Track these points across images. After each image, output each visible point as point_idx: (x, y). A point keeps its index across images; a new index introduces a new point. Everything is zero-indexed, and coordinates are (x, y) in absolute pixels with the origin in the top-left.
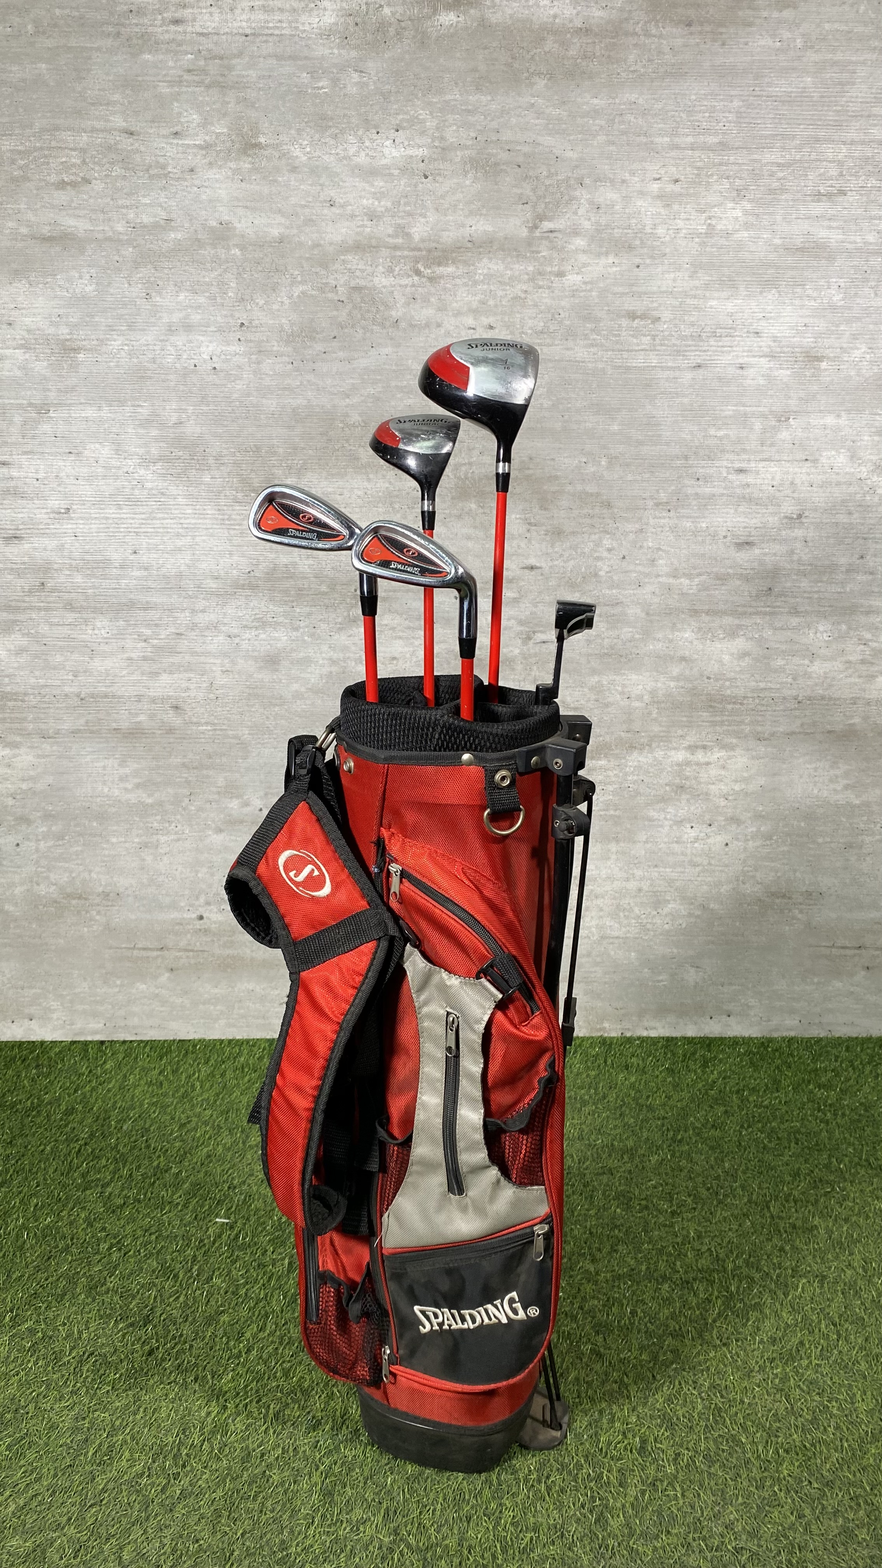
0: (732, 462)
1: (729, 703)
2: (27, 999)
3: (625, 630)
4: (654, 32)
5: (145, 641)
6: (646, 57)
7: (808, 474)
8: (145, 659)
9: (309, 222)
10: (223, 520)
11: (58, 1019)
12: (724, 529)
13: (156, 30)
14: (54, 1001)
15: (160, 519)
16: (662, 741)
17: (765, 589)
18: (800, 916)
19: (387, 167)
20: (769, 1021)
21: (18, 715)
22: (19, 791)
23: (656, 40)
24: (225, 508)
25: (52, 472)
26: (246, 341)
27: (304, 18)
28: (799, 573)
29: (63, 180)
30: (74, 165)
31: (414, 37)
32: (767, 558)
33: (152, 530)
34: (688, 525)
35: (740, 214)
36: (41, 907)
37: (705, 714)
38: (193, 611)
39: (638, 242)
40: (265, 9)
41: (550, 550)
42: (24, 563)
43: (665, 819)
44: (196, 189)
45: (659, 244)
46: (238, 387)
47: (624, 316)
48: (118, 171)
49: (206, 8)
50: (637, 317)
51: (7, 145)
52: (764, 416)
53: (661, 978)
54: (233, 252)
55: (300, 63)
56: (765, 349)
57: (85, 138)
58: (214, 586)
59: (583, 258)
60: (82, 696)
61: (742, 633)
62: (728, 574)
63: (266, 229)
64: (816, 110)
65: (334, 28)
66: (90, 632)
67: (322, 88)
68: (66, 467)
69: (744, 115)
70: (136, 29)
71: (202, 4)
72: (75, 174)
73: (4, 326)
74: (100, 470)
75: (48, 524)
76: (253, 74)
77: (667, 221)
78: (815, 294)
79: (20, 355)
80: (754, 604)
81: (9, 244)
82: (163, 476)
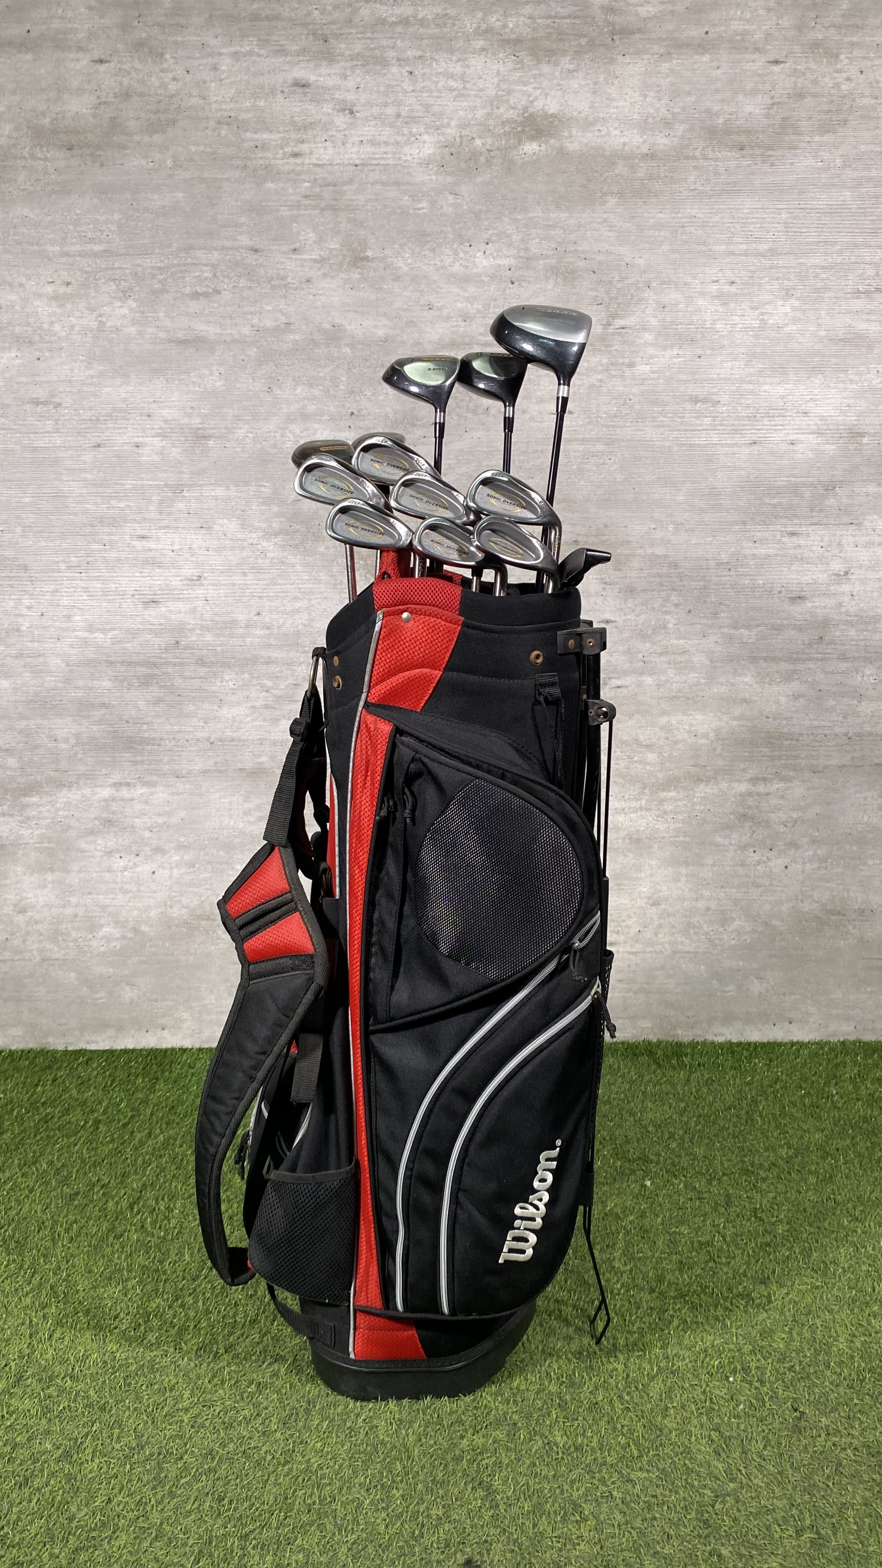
0: (785, 525)
1: (786, 740)
2: (161, 1011)
3: (691, 675)
4: (710, 156)
6: (704, 177)
7: (854, 536)
8: (266, 707)
9: (411, 323)
10: (335, 584)
11: (188, 1028)
12: (779, 585)
13: (278, 162)
14: (184, 1012)
15: (280, 584)
16: (726, 774)
17: (817, 638)
18: (853, 931)
19: (479, 275)
20: (827, 1027)
21: (154, 758)
22: (155, 825)
23: (713, 163)
24: (337, 574)
25: (186, 545)
26: (357, 428)
27: (406, 149)
28: (847, 623)
29: (197, 292)
30: (206, 278)
31: (502, 164)
32: (818, 610)
33: (274, 594)
34: (747, 582)
35: (789, 310)
36: (174, 928)
37: (764, 749)
39: (699, 336)
40: (373, 143)
41: (624, 606)
42: (161, 624)
43: (731, 844)
44: (311, 297)
45: (717, 337)
47: (687, 401)
48: (243, 282)
49: (321, 142)
50: (700, 401)
51: (148, 262)
52: (813, 485)
53: (728, 989)
54: (344, 351)
55: (402, 188)
56: (813, 427)
57: (216, 255)
59: (651, 351)
60: (212, 740)
61: (796, 677)
62: (783, 625)
63: (372, 330)
64: (855, 220)
65: (432, 158)
66: (218, 684)
67: (422, 208)
68: (198, 540)
69: (791, 225)
70: (261, 162)
71: (318, 139)
72: (207, 286)
73: (144, 418)
74: (228, 542)
75: (183, 590)
76: (362, 198)
77: (725, 317)
78: (856, 378)
79: (157, 442)
80: (807, 651)
81: (149, 347)
82: (283, 546)
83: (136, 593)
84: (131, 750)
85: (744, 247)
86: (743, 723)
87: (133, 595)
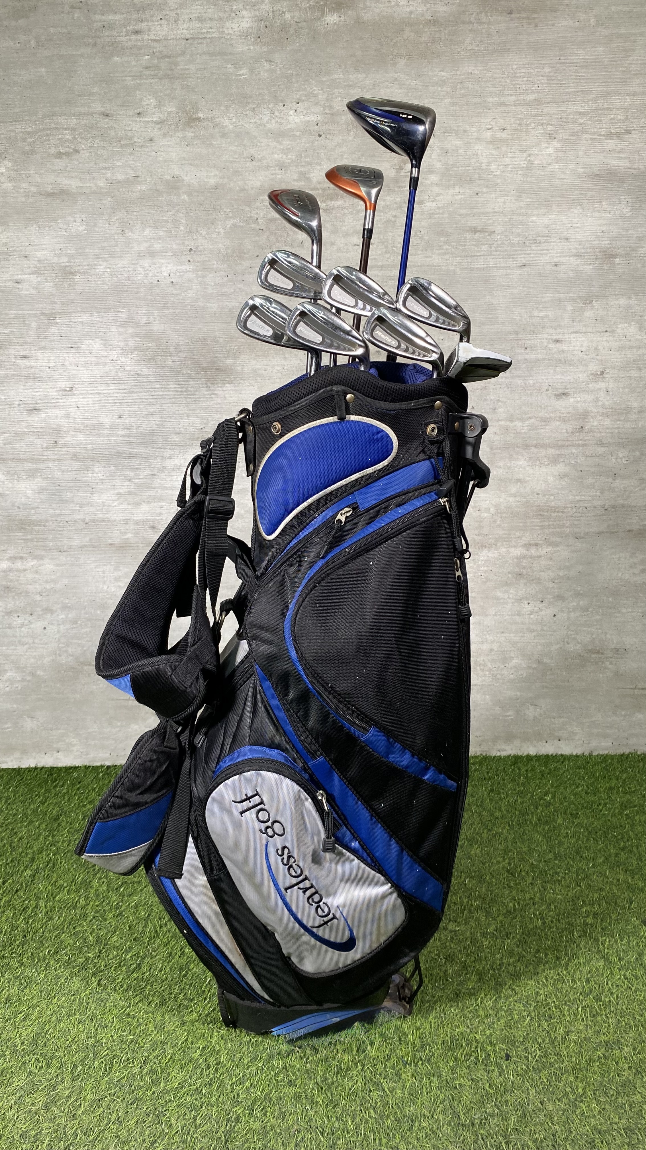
0: (551, 335)
1: (554, 512)
2: (55, 737)
4: (484, 20)
5: (130, 480)
6: (479, 39)
7: (608, 342)
8: (130, 493)
9: (236, 173)
10: (182, 391)
11: (77, 751)
12: (547, 384)
13: (122, 39)
14: (74, 738)
15: (137, 393)
16: (505, 541)
17: (578, 427)
18: (610, 666)
19: (292, 130)
20: (589, 743)
21: (41, 536)
22: (44, 590)
23: (486, 26)
24: (183, 383)
25: (59, 362)
26: (194, 261)
27: (228, 24)
28: (603, 414)
29: (60, 152)
30: (67, 140)
31: (308, 34)
32: (579, 405)
33: (132, 401)
34: (519, 382)
35: (552, 152)
36: (63, 672)
37: (536, 520)
38: (163, 458)
39: (477, 176)
40: (200, 19)
42: (42, 428)
43: (509, 598)
44: (154, 153)
45: (492, 176)
46: (189, 295)
47: (468, 231)
48: (98, 142)
49: (157, 21)
50: (478, 231)
51: (19, 128)
52: (574, 300)
53: (509, 714)
54: (182, 197)
55: (226, 57)
56: (573, 251)
57: (75, 120)
58: (177, 439)
59: (436, 190)
60: (87, 521)
61: (562, 460)
62: (550, 417)
63: (206, 180)
64: (607, 71)
65: (250, 30)
66: (90, 475)
67: (243, 75)
68: (69, 358)
69: (553, 78)
70: (108, 40)
71: (154, 19)
72: (68, 147)
73: (22, 259)
74: (93, 359)
75: (58, 399)
76: (192, 67)
77: (498, 159)
78: (610, 208)
79: (34, 279)
80: (570, 439)
81: (23, 199)
82: (138, 361)
83: (21, 402)
84: (23, 531)
85: (513, 98)
86: (518, 499)
87: (19, 405)
